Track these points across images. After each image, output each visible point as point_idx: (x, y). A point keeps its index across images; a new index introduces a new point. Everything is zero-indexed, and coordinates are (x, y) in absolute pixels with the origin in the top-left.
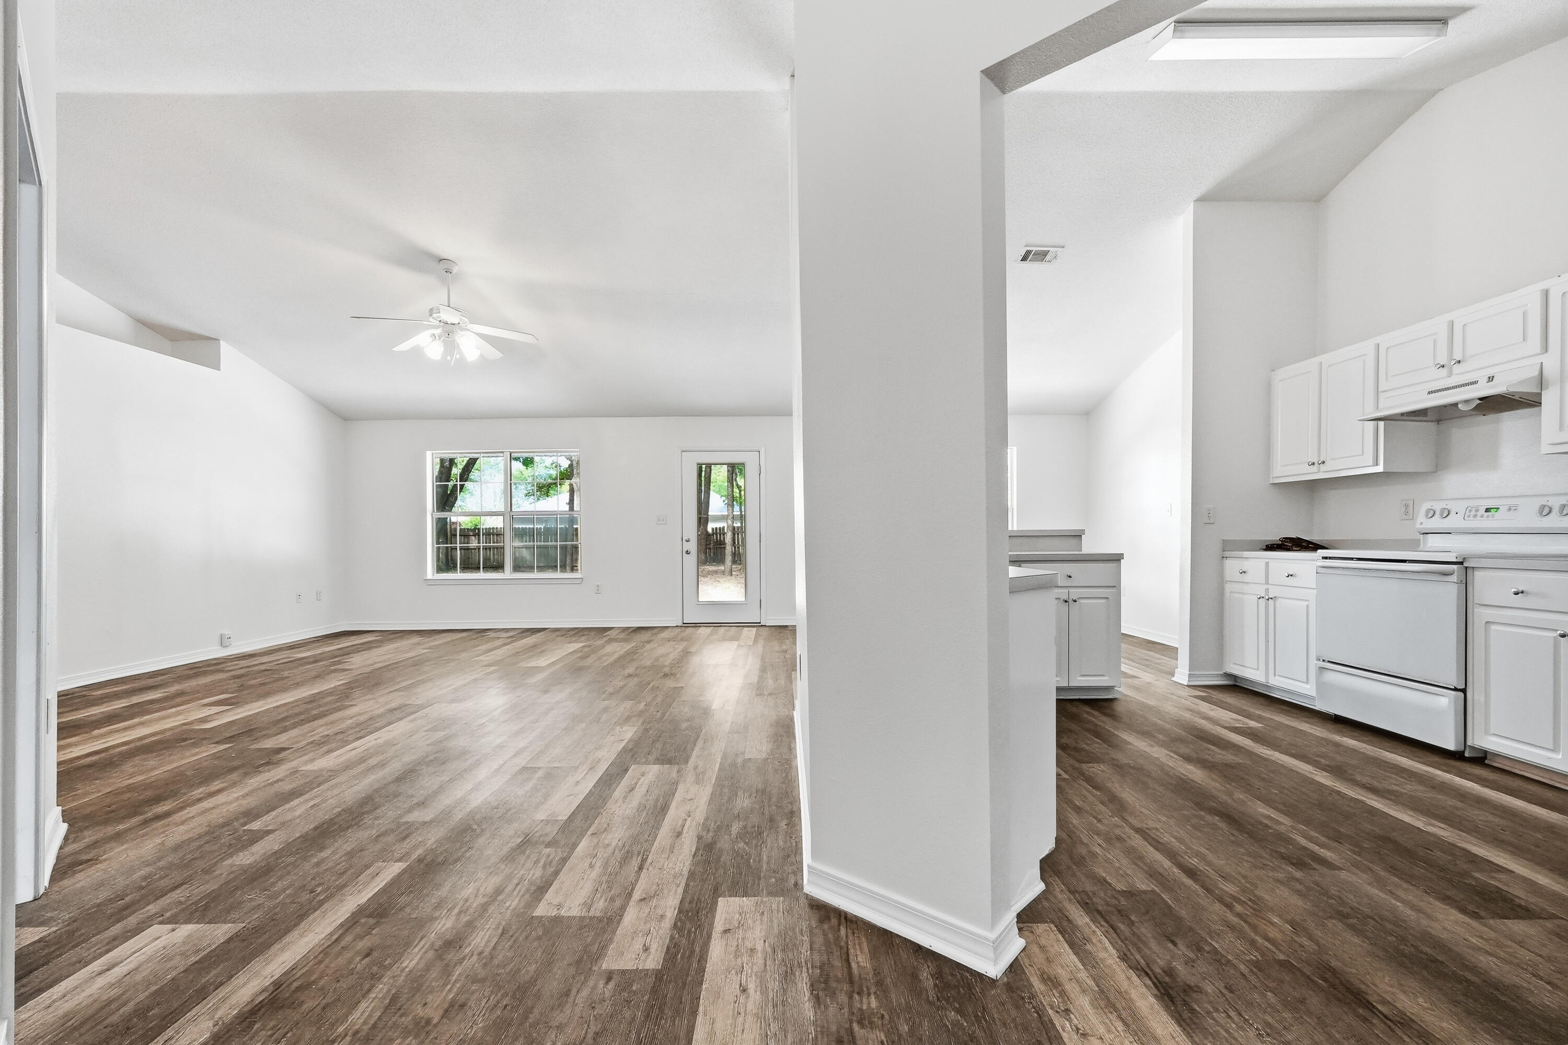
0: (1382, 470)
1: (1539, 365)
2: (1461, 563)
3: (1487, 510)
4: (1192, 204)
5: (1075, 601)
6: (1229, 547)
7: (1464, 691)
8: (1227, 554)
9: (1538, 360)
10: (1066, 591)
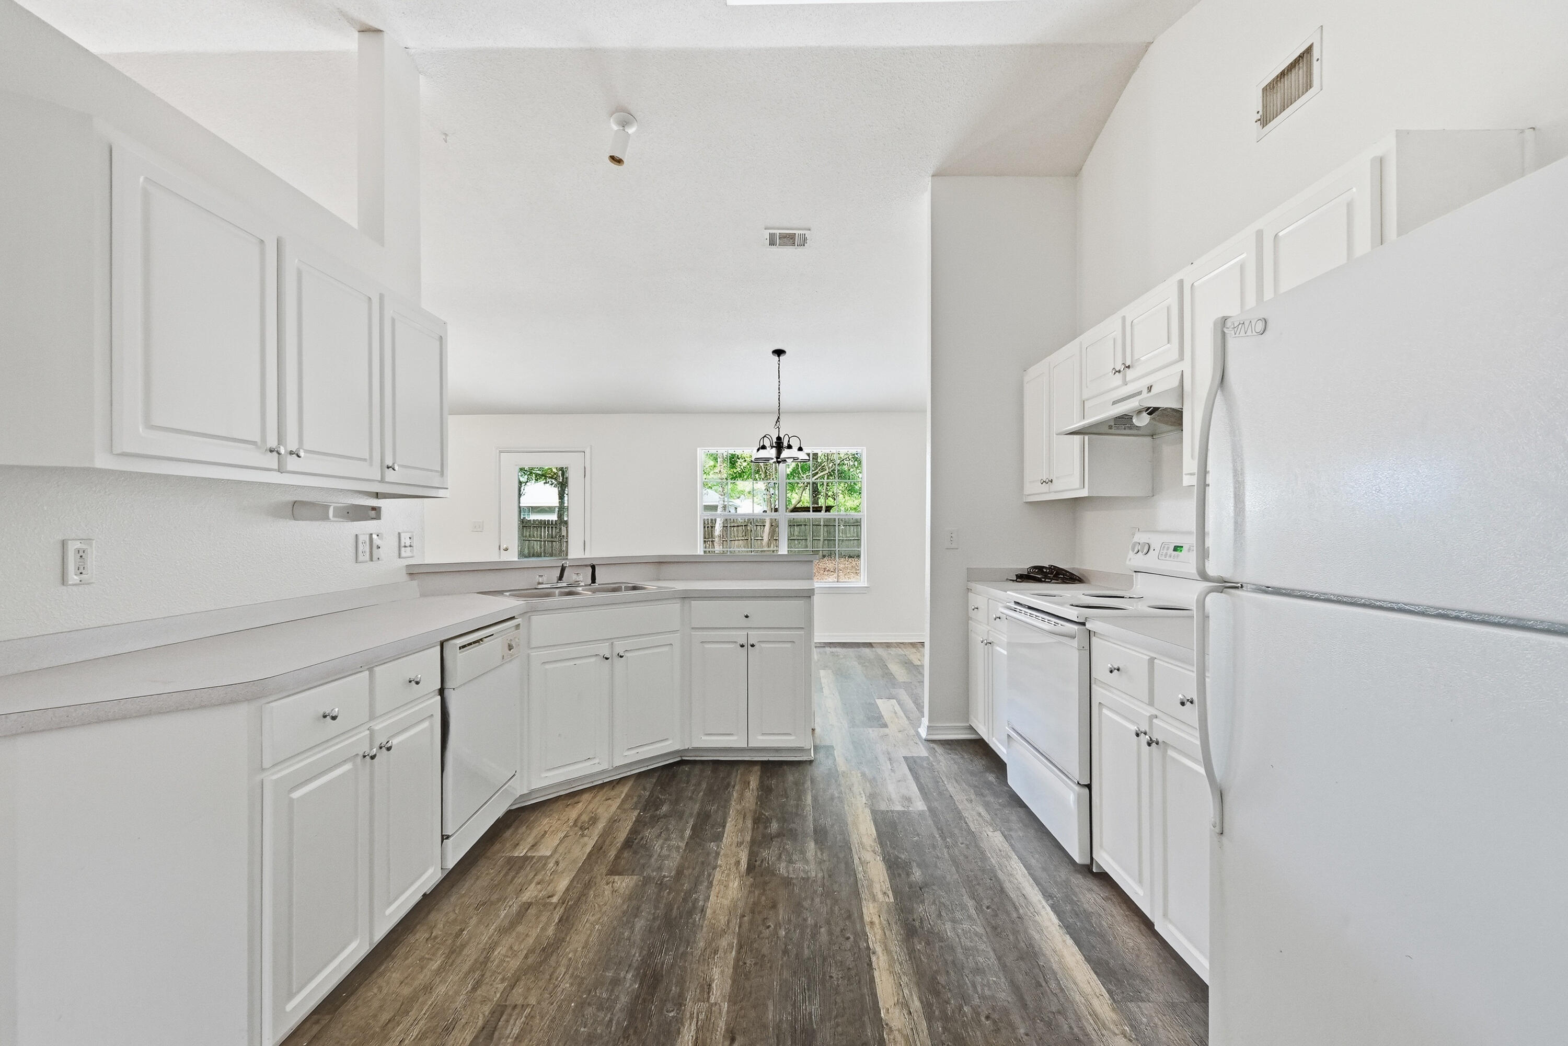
0: (1086, 495)
1: (1180, 373)
2: (1083, 624)
3: (1176, 549)
4: (928, 182)
5: (753, 646)
6: (975, 576)
7: (1089, 787)
8: (973, 585)
9: (1177, 369)
10: (744, 633)
